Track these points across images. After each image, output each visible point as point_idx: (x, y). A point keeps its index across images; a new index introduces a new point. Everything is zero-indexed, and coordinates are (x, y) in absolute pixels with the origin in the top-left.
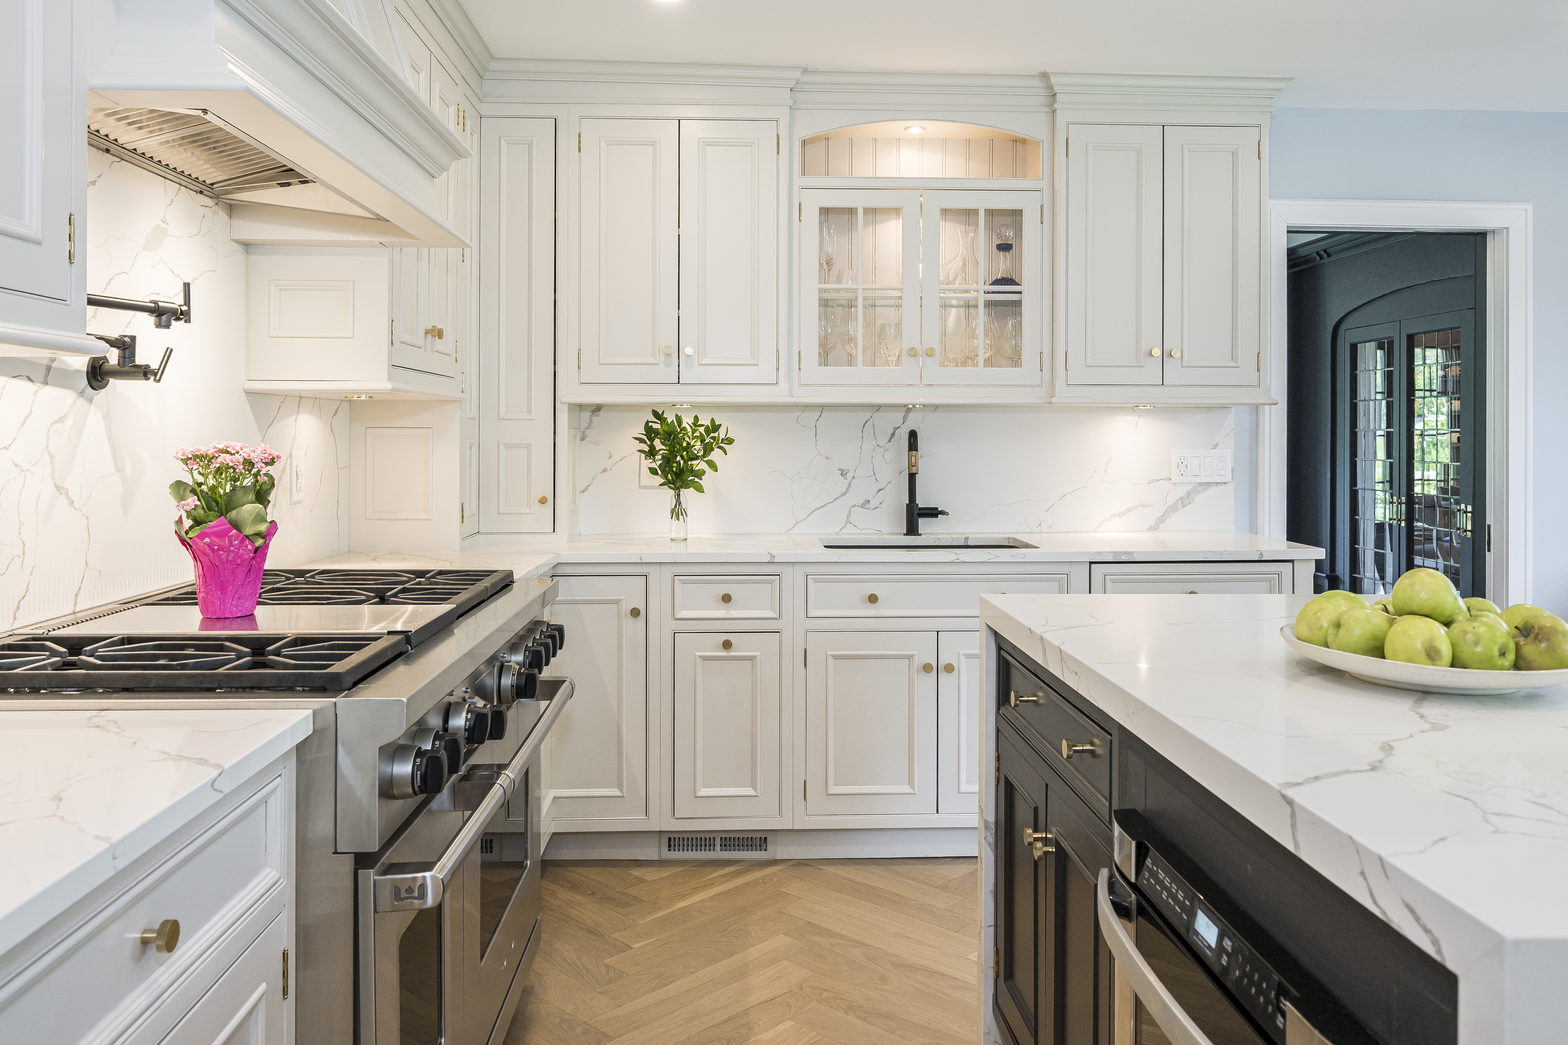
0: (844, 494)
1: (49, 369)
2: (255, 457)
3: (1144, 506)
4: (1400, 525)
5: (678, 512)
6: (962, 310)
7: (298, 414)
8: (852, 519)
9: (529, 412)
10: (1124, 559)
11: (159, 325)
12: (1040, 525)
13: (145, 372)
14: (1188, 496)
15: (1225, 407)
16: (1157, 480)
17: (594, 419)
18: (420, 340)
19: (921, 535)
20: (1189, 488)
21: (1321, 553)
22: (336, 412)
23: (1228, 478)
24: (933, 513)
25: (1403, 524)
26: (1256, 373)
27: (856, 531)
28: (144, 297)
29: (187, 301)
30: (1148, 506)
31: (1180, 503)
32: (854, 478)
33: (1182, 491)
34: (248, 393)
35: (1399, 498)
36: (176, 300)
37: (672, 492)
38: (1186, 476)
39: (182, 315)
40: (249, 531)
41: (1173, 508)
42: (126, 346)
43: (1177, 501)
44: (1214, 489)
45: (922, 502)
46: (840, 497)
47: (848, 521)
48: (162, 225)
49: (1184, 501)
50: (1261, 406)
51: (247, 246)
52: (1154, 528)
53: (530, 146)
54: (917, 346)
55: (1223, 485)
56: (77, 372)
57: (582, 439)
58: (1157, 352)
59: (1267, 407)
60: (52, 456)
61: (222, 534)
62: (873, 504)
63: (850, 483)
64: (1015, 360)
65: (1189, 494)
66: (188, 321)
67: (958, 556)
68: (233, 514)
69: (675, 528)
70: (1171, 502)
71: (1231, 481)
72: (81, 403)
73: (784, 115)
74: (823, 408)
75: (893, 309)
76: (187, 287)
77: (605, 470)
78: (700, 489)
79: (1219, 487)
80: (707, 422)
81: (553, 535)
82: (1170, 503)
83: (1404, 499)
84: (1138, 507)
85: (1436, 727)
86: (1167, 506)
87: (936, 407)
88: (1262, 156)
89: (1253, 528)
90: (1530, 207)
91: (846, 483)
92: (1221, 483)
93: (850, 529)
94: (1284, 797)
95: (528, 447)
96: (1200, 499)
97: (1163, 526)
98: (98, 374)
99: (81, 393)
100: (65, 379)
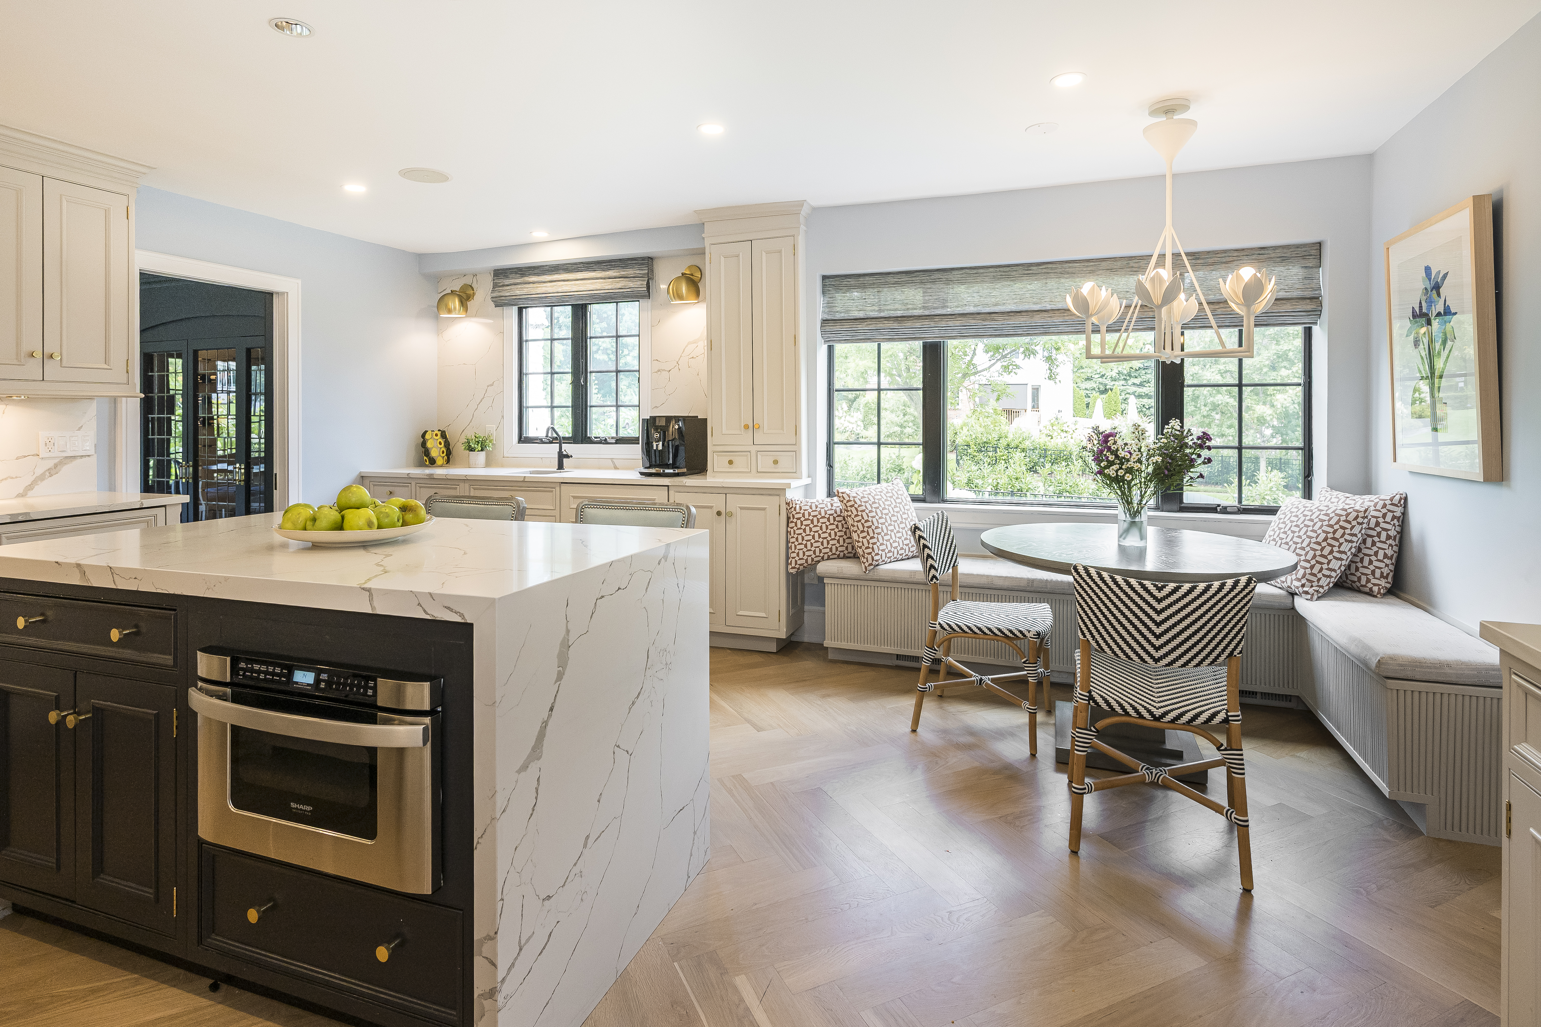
3: (12, 478)
4: (188, 482)
10: (21, 519)
14: (55, 468)
15: (91, 398)
16: (25, 456)
20: (56, 461)
21: (186, 499)
23: (92, 452)
25: (191, 481)
26: (126, 374)
30: (16, 477)
31: (47, 473)
33: (50, 464)
35: (188, 462)
38: (53, 452)
41: (41, 478)
43: (45, 472)
44: (79, 461)
49: (51, 472)
50: (119, 399)
52: (22, 495)
55: (87, 457)
58: (38, 355)
59: (124, 399)
65: (56, 466)
70: (39, 471)
71: (94, 454)
79: (84, 459)
82: (36, 475)
83: (191, 463)
84: (6, 479)
85: (387, 556)
86: (34, 477)
88: (129, 218)
89: (112, 487)
90: (299, 282)
92: (85, 456)
94: (363, 589)
96: (66, 469)
97: (30, 493)
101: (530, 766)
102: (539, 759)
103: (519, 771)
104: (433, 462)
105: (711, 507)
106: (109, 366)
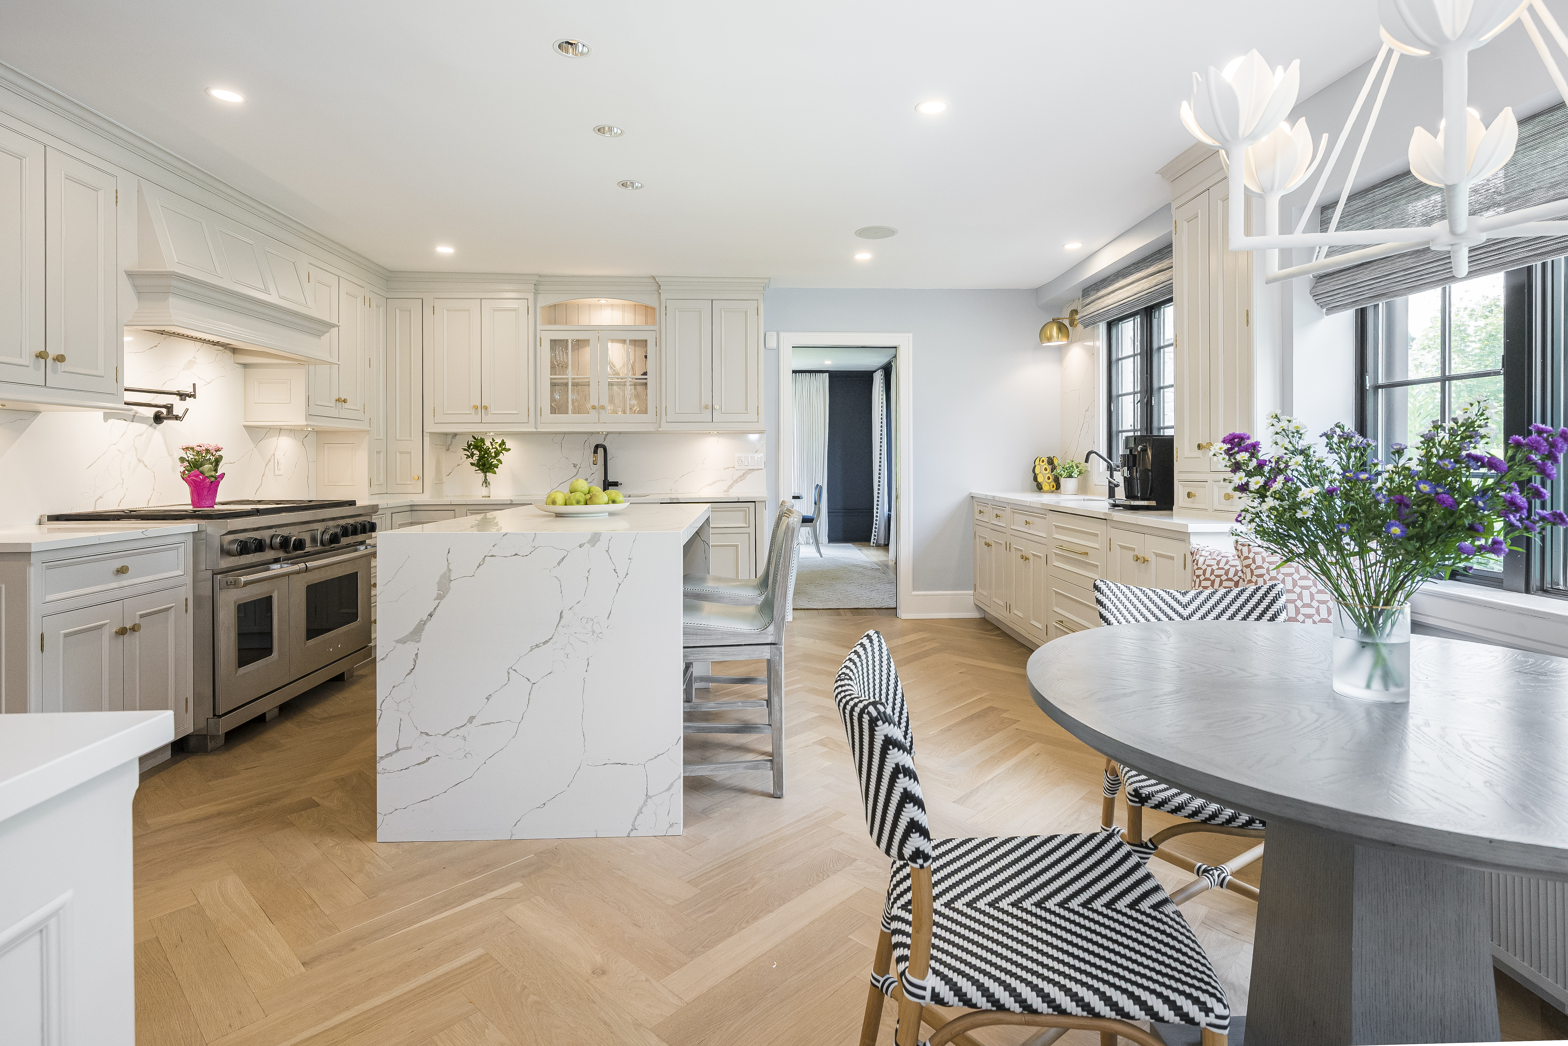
1: (134, 416)
2: (210, 448)
3: (725, 479)
5: (486, 482)
6: (633, 387)
7: (279, 436)
9: (411, 437)
10: (675, 501)
11: (181, 399)
12: (670, 490)
13: (177, 418)
14: (745, 475)
16: (728, 468)
17: (453, 440)
18: (333, 404)
20: (744, 471)
22: (306, 436)
23: (762, 467)
24: (615, 484)
26: (757, 416)
28: (175, 390)
29: (194, 391)
30: (728, 479)
31: (739, 478)
32: (581, 468)
33: (741, 473)
34: (245, 426)
36: (190, 390)
37: (483, 474)
38: (742, 466)
39: (193, 396)
40: (207, 475)
41: (736, 481)
42: (169, 408)
44: (756, 472)
45: (611, 479)
48: (193, 359)
49: (742, 478)
51: (245, 366)
52: (726, 491)
53: (410, 311)
54: (596, 405)
56: (150, 417)
57: (448, 450)
58: (710, 407)
60: (136, 449)
61: (197, 476)
64: (645, 411)
65: (746, 473)
66: (195, 398)
68: (201, 469)
69: (484, 491)
70: (735, 477)
72: (151, 429)
73: (531, 296)
74: (565, 433)
75: (586, 387)
76: (194, 385)
77: (459, 465)
78: (495, 473)
79: (759, 471)
80: (500, 442)
81: (423, 495)
82: (734, 479)
84: (718, 481)
87: (620, 433)
88: (759, 314)
90: (911, 335)
91: (577, 470)
92: (759, 469)
95: (410, 453)
96: (750, 476)
97: (730, 490)
98: (158, 419)
99: (151, 425)
100: (143, 420)
101: (408, 643)
102: (419, 642)
103: (398, 642)
104: (1039, 487)
105: (1133, 549)
106: (747, 411)
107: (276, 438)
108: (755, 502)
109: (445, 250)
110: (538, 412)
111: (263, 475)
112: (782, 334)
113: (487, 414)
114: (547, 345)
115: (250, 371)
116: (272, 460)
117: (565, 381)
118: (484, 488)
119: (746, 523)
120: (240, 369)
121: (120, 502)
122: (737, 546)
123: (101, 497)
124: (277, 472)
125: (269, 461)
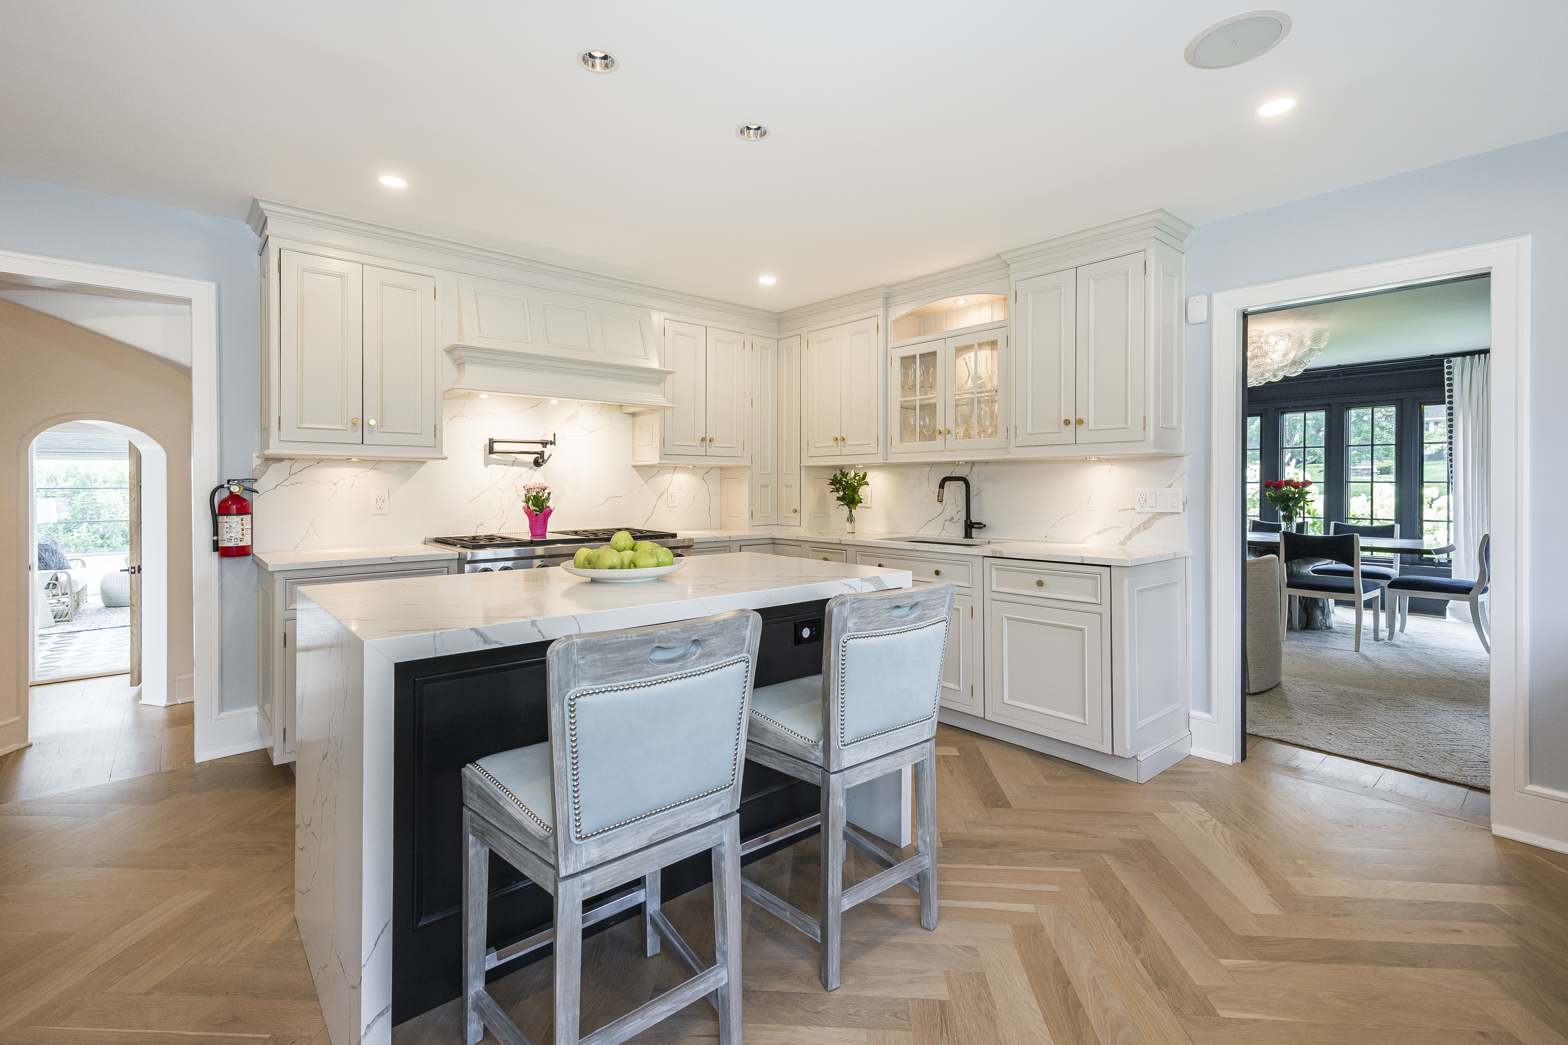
0: (941, 514)
1: (514, 462)
3: (1115, 528)
5: (851, 519)
7: (674, 473)
8: (945, 528)
9: (792, 471)
10: (998, 555)
11: (544, 447)
12: (1046, 537)
13: (544, 462)
14: (1149, 522)
16: (1124, 510)
18: (697, 443)
19: (973, 538)
20: (1149, 516)
23: (1180, 510)
24: (979, 526)
26: (1143, 432)
27: (946, 534)
29: (555, 439)
30: (1119, 528)
31: (1142, 526)
32: (946, 504)
33: (1145, 518)
34: (633, 466)
37: (848, 509)
38: (1144, 507)
39: (553, 443)
41: (1137, 530)
42: (541, 454)
43: (1140, 525)
44: (1169, 517)
45: (973, 519)
46: (939, 515)
47: (943, 529)
48: (576, 413)
49: (1145, 525)
51: (632, 414)
52: (1123, 543)
53: (792, 349)
55: (1176, 515)
56: (530, 462)
60: (516, 487)
62: (955, 520)
63: (944, 507)
64: (997, 434)
65: (1149, 520)
66: (555, 445)
67: (915, 547)
69: (849, 527)
70: (1135, 525)
71: (1182, 512)
72: (531, 471)
73: (880, 312)
75: (965, 407)
76: (553, 434)
79: (1174, 516)
81: (800, 528)
84: (1111, 528)
86: (1132, 528)
91: (942, 507)
92: (1175, 513)
93: (944, 533)
96: (1157, 524)
97: (1129, 543)
98: (537, 463)
99: (531, 468)
100: (523, 464)
106: (1127, 425)
107: (670, 475)
108: (1110, 566)
109: (767, 281)
110: (888, 441)
111: (655, 507)
112: (1216, 297)
113: (844, 446)
114: (897, 363)
115: (638, 419)
116: (666, 493)
117: (911, 404)
118: (848, 524)
119: (1096, 598)
120: (629, 419)
121: (501, 528)
122: (1082, 630)
123: (482, 524)
124: (670, 504)
125: (662, 494)
